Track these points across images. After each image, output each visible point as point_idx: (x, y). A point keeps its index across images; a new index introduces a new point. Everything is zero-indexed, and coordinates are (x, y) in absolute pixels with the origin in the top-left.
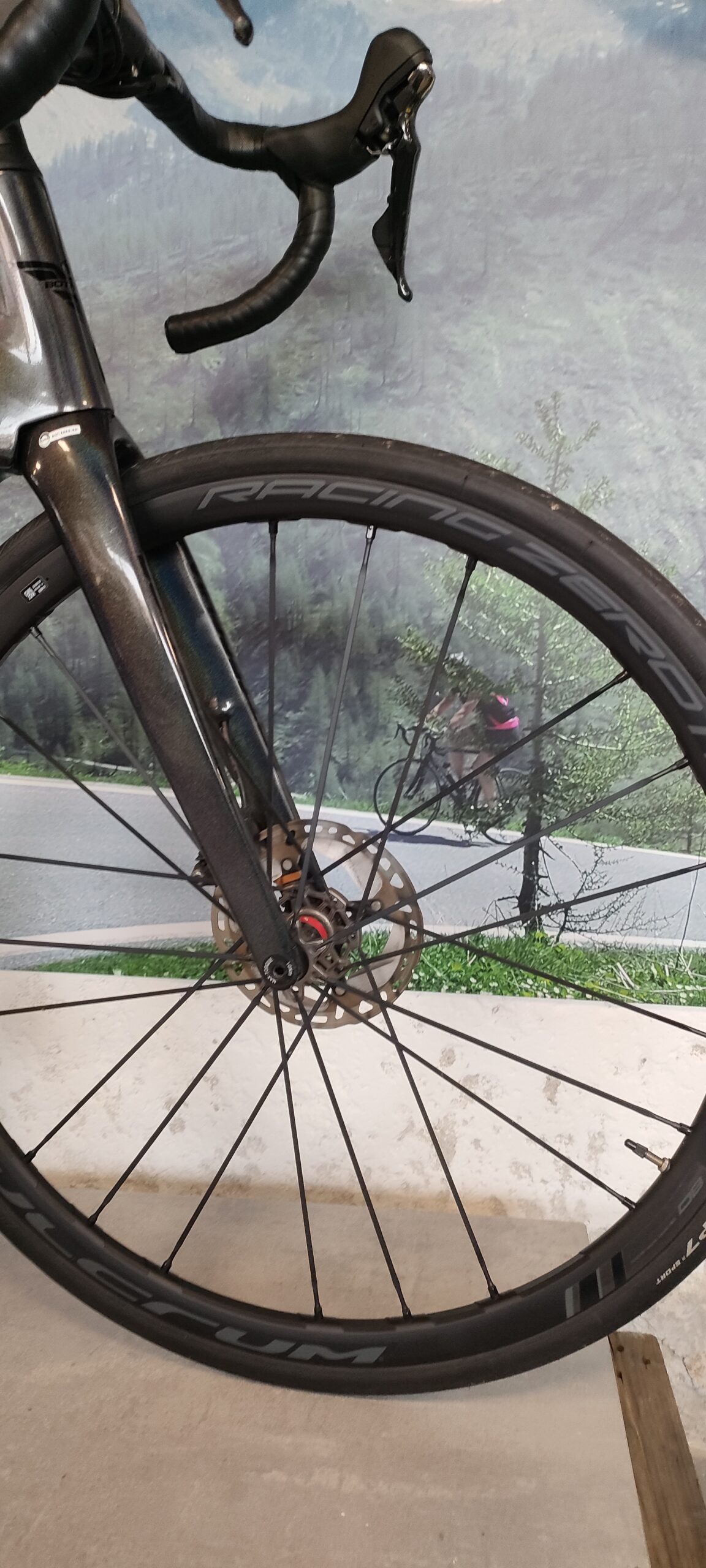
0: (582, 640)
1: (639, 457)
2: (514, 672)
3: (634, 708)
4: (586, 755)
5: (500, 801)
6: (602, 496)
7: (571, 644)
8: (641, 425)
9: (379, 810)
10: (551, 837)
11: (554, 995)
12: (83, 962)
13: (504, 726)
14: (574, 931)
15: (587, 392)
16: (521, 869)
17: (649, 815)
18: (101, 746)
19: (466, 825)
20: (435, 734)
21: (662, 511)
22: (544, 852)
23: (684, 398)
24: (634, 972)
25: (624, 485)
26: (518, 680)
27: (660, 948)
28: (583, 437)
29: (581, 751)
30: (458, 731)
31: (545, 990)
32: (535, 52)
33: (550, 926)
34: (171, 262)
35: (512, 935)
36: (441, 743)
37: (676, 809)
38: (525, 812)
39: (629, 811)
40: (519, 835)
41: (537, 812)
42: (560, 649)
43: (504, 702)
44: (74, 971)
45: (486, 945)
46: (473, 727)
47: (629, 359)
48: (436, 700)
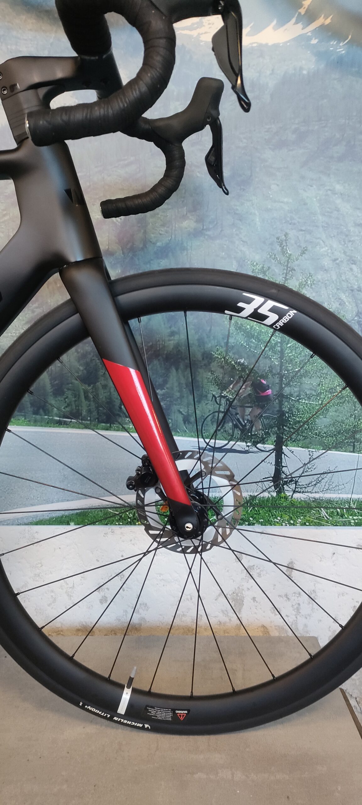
0: (301, 351)
1: (326, 263)
2: (269, 367)
3: (327, 384)
4: (304, 407)
5: (263, 431)
6: (309, 282)
7: (296, 353)
8: (327, 248)
9: (204, 437)
10: (288, 447)
11: (291, 524)
12: (54, 519)
13: (264, 394)
14: (300, 492)
15: (301, 232)
16: (274, 463)
17: (335, 435)
18: (63, 410)
19: (246, 443)
20: (231, 399)
21: (338, 289)
22: (285, 455)
23: (347, 236)
24: (329, 511)
25: (319, 277)
26: (271, 372)
27: (341, 499)
28: (300, 254)
29: (302, 405)
30: (242, 397)
31: (286, 522)
32: (273, 70)
33: (288, 491)
34: (96, 170)
35: (270, 496)
37: (347, 431)
38: (275, 436)
39: (325, 433)
40: (273, 447)
41: (281, 435)
42: (291, 356)
43: (264, 382)
44: (50, 524)
45: (257, 501)
46: (249, 395)
47: (320, 217)
48: (231, 382)
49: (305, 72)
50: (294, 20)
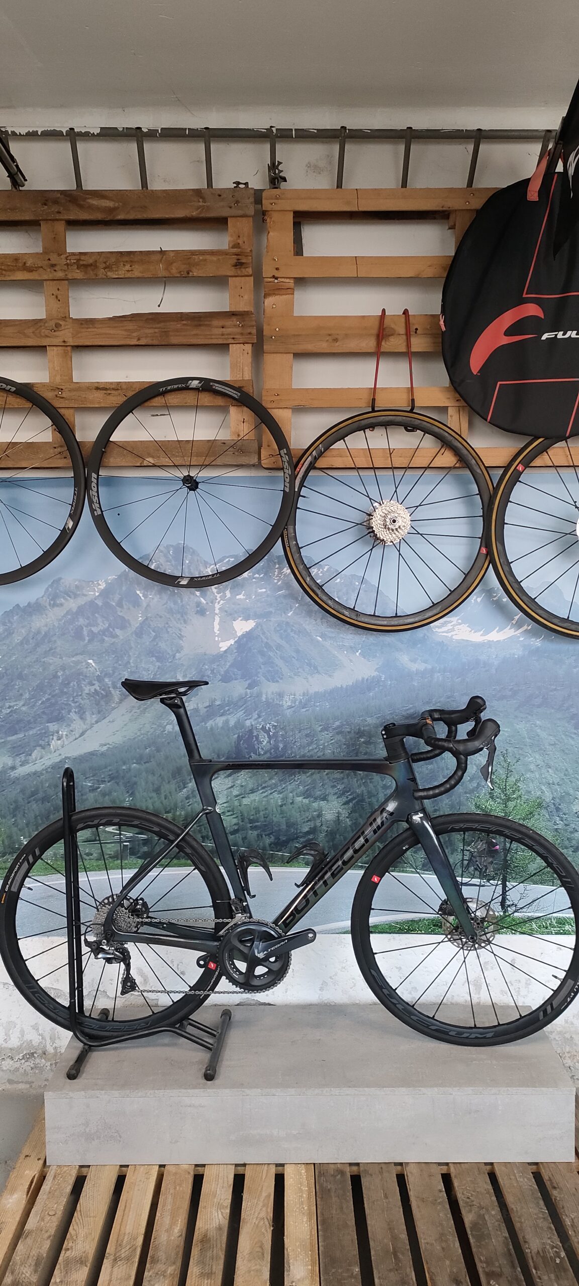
1: (532, 768)
5: (494, 872)
8: (532, 758)
10: (510, 883)
13: (495, 848)
14: (518, 912)
16: (501, 893)
19: (483, 880)
20: (473, 852)
22: (508, 887)
23: (544, 751)
25: (528, 776)
30: (480, 850)
31: (510, 932)
32: (497, 655)
33: (511, 911)
34: (389, 712)
35: (499, 915)
36: (475, 854)
38: (502, 875)
40: (500, 882)
41: (506, 875)
46: (485, 849)
47: (528, 740)
48: (473, 841)
49: (516, 656)
50: (509, 627)
